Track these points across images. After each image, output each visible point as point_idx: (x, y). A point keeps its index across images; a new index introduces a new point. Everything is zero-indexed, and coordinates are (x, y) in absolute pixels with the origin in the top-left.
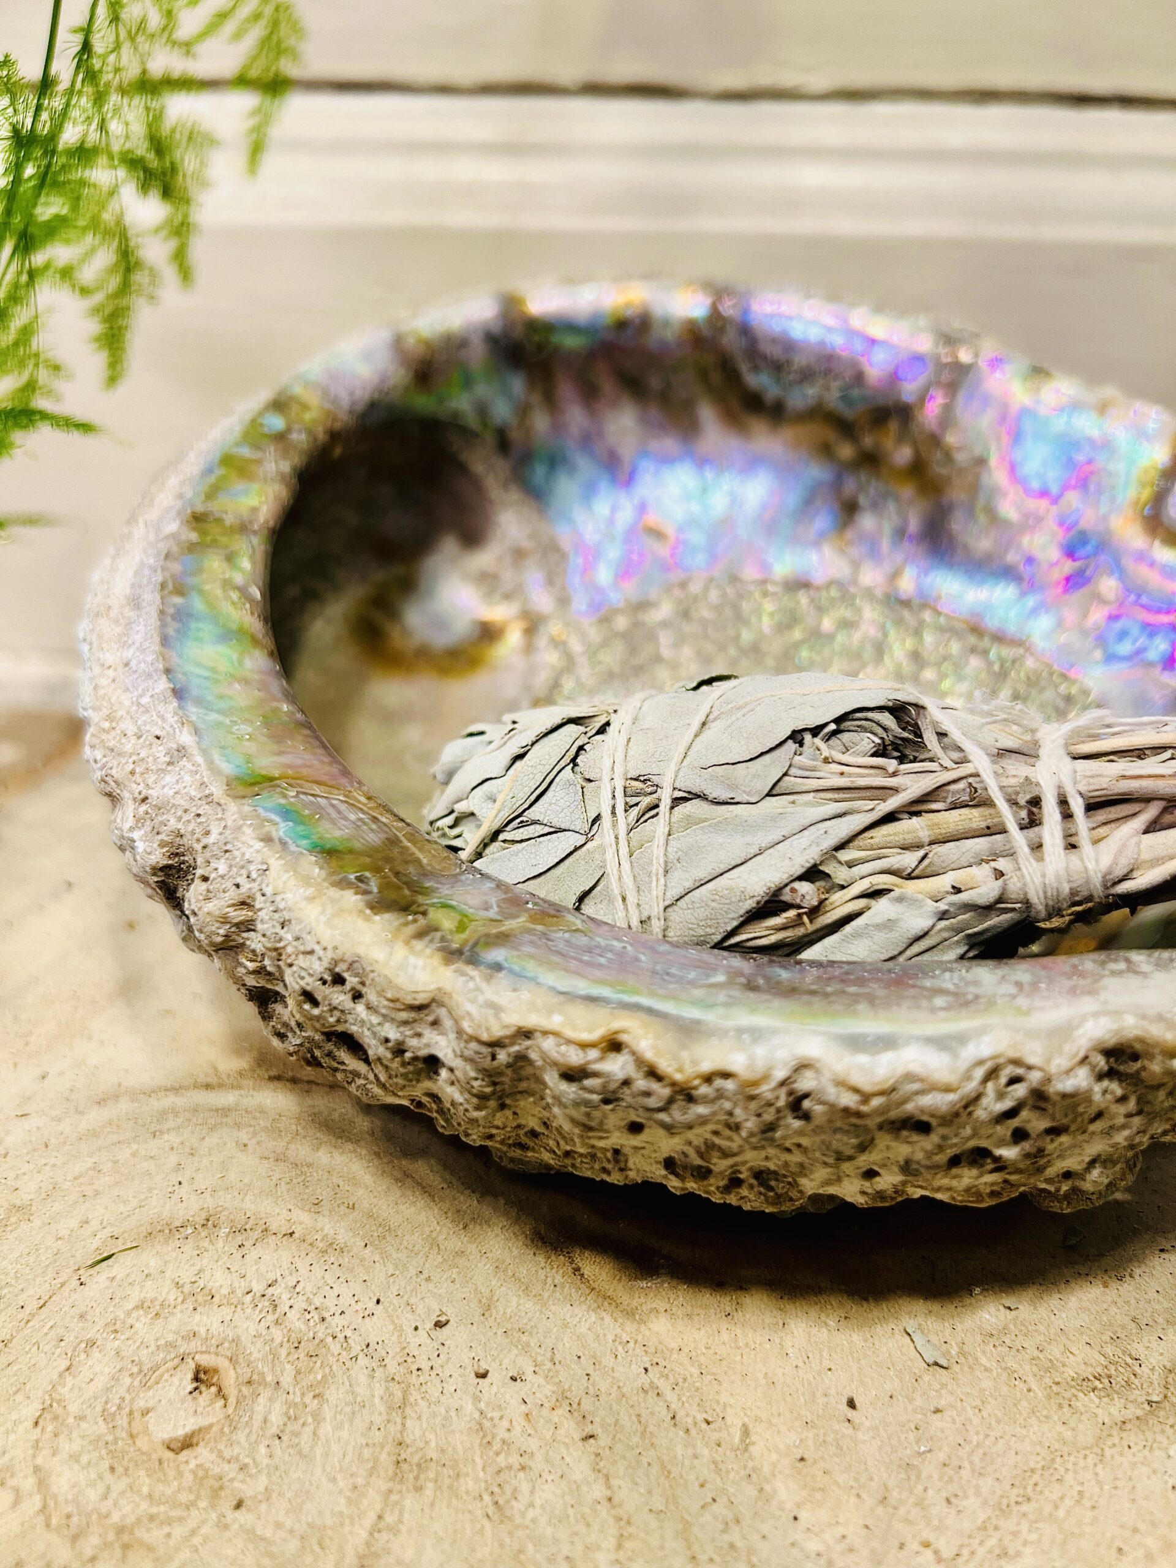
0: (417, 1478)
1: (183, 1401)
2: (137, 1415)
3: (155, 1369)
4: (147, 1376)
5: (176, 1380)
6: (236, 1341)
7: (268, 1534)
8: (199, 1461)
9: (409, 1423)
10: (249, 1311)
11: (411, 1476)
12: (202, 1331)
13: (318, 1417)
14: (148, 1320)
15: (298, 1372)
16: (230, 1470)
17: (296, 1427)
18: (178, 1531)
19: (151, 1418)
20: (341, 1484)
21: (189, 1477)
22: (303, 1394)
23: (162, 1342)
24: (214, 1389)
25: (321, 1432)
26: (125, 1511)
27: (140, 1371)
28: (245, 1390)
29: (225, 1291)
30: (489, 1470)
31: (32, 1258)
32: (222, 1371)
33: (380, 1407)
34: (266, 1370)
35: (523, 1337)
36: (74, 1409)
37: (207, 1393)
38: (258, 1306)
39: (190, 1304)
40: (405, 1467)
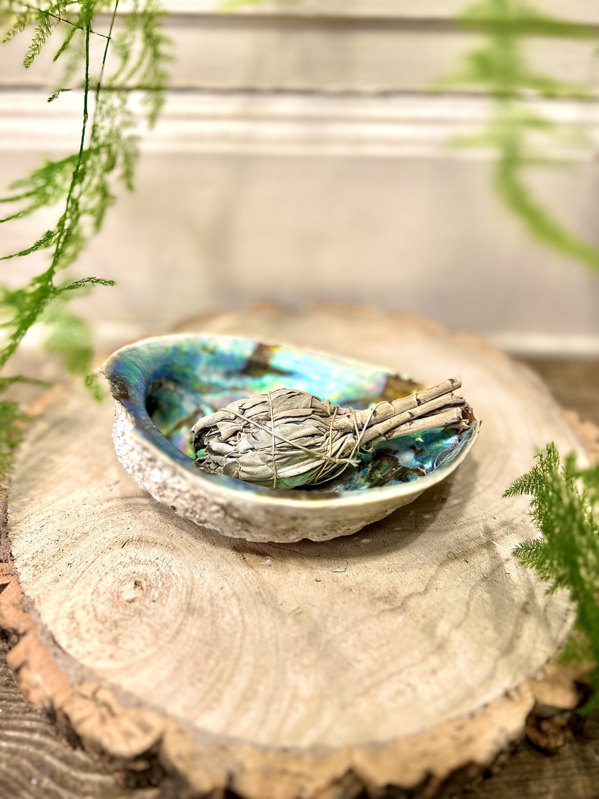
0: (193, 613)
1: (132, 590)
2: (119, 593)
3: (124, 581)
4: (122, 583)
5: (130, 584)
6: (146, 574)
7: (153, 624)
8: (135, 606)
9: (192, 598)
10: (150, 566)
11: (191, 612)
12: (137, 571)
13: (168, 596)
14: (122, 568)
15: (163, 584)
16: (144, 608)
17: (162, 598)
18: (129, 623)
19: (123, 594)
20: (173, 613)
21: (133, 610)
22: (164, 590)
23: (126, 574)
24: (140, 587)
25: (168, 600)
26: (116, 617)
27: (120, 581)
28: (149, 588)
29: (144, 560)
30: (212, 611)
31: (89, 548)
32: (142, 583)
33: (185, 594)
34: (154, 582)
35: (226, 577)
36: (102, 591)
37: (138, 588)
38: (153, 565)
39: (134, 563)
40: (190, 610)
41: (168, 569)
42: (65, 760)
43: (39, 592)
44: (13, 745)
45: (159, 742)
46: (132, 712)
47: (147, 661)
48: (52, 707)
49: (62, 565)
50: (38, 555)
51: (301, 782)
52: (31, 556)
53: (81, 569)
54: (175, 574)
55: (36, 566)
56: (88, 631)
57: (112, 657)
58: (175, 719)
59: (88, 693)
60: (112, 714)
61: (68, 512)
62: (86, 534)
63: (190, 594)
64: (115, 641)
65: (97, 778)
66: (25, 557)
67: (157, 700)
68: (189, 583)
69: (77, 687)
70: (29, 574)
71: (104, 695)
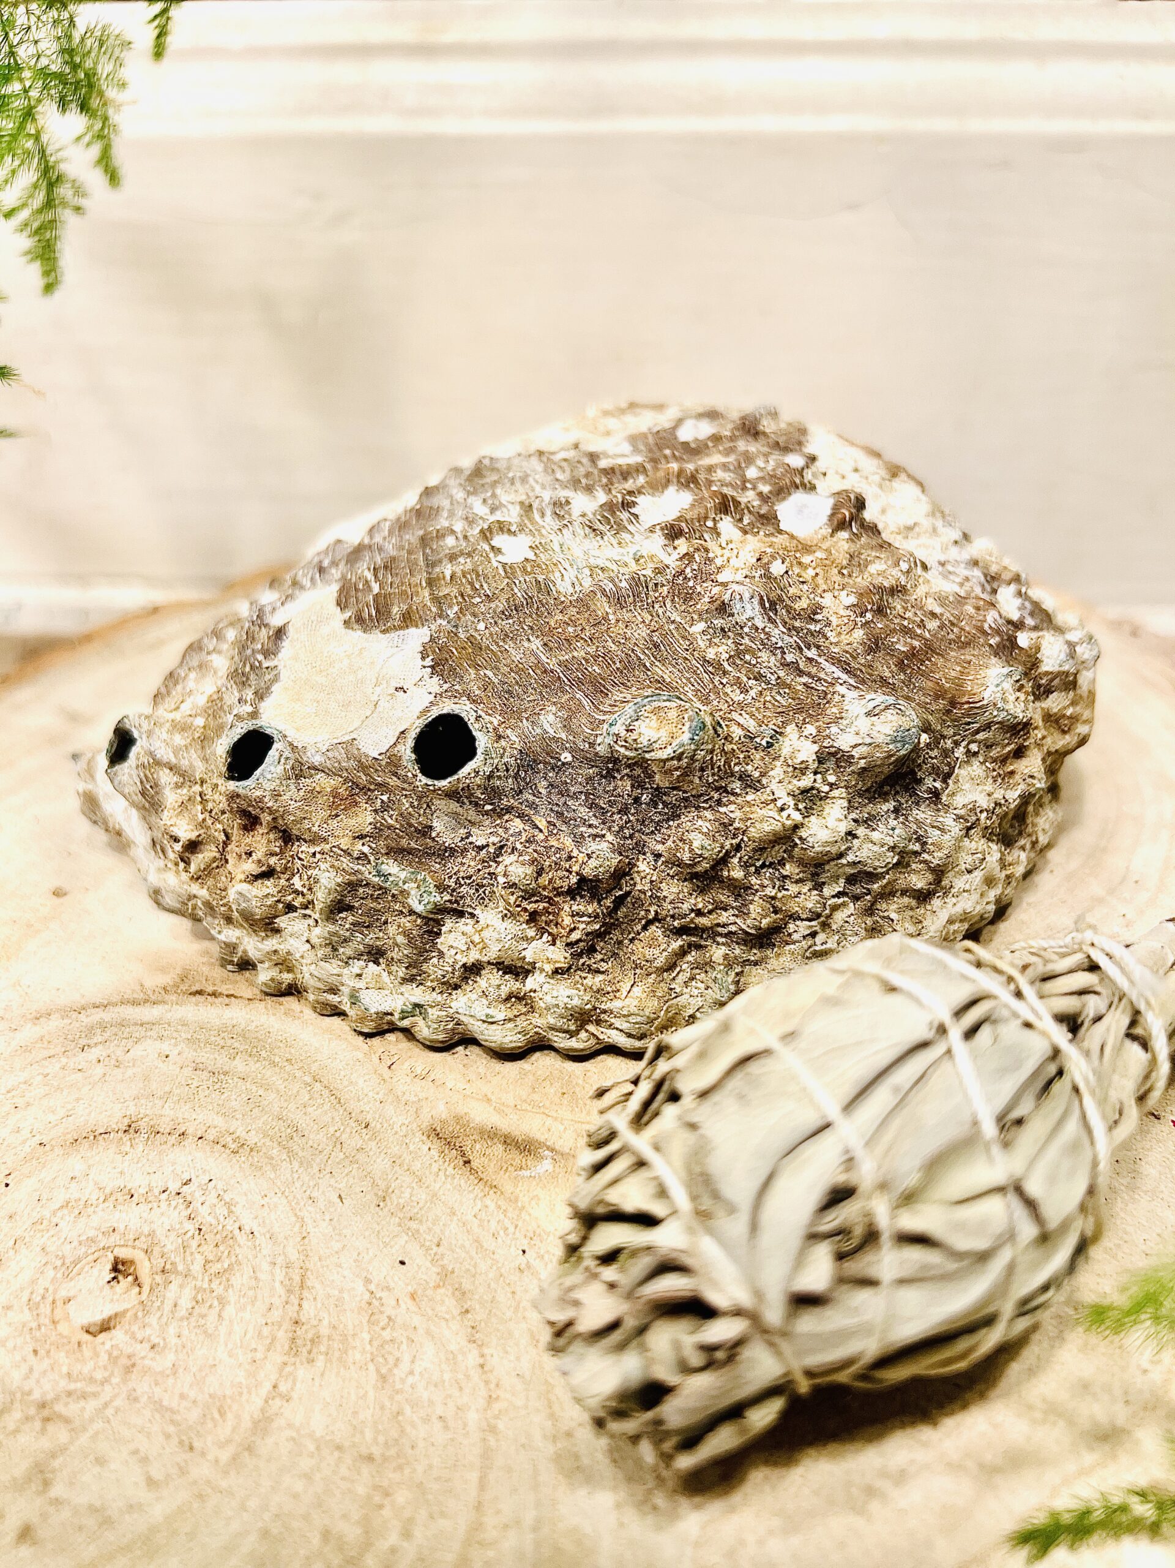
0: (310, 1352)
1: (101, 1289)
2: (59, 1303)
3: (75, 1263)
4: (69, 1269)
5: (95, 1271)
6: (152, 1234)
7: (174, 1404)
8: (113, 1342)
9: (305, 1304)
10: (164, 1208)
11: (304, 1350)
12: (120, 1228)
13: (223, 1301)
14: (72, 1219)
15: (207, 1261)
16: (142, 1350)
17: (203, 1309)
18: (91, 1405)
19: (71, 1307)
20: (242, 1359)
21: (104, 1357)
22: (211, 1281)
23: (84, 1238)
24: (130, 1278)
25: (225, 1314)
26: (46, 1387)
27: (63, 1264)
28: (158, 1278)
29: (142, 1191)
30: (375, 1343)
32: (137, 1262)
33: (280, 1290)
34: (177, 1260)
35: (414, 1225)
37: (125, 1282)
38: (173, 1203)
39: (111, 1203)
40: (299, 1342)
41: (222, 1211)
54: (247, 1228)
63: (298, 1287)
68: (293, 1255)
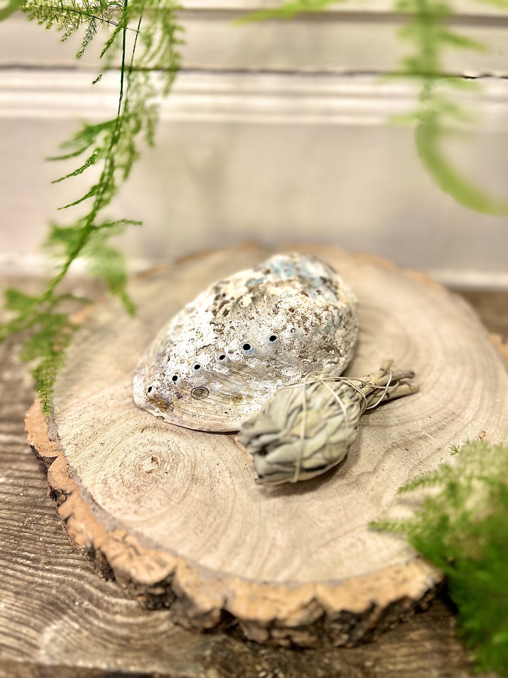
1: (150, 464)
2: (140, 466)
4: (143, 458)
5: (148, 459)
6: (160, 453)
7: (166, 489)
8: (153, 475)
9: (195, 471)
10: (163, 447)
11: (195, 481)
12: (153, 450)
13: (177, 469)
14: (142, 447)
15: (173, 460)
17: (173, 470)
18: (148, 488)
19: (143, 467)
20: (181, 482)
21: (151, 478)
22: (174, 464)
23: (145, 452)
24: (156, 462)
25: (177, 472)
26: (138, 484)
27: (141, 457)
28: (162, 463)
29: (158, 442)
30: (211, 481)
31: (117, 432)
32: (158, 459)
33: (190, 468)
34: (167, 459)
35: (221, 456)
36: (128, 464)
37: (155, 463)
38: (165, 446)
39: (151, 444)
40: (194, 479)
41: (177, 449)
42: (100, 588)
43: (80, 464)
44: (61, 577)
45: (172, 574)
46: (152, 553)
47: (162, 516)
48: (92, 548)
49: (96, 445)
50: (79, 436)
51: (278, 605)
52: (73, 437)
53: (111, 447)
54: (182, 453)
55: (77, 445)
56: (118, 493)
57: (135, 512)
58: (184, 558)
59: (120, 538)
60: (138, 553)
61: (100, 405)
62: (114, 421)
63: (194, 467)
64: (138, 501)
65: (124, 601)
66: (68, 437)
67: (169, 544)
68: (193, 460)
69: (110, 533)
70: (72, 451)
71: (131, 540)
